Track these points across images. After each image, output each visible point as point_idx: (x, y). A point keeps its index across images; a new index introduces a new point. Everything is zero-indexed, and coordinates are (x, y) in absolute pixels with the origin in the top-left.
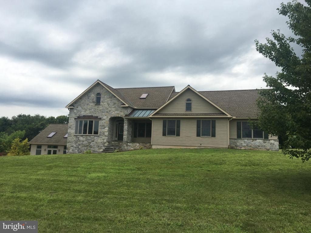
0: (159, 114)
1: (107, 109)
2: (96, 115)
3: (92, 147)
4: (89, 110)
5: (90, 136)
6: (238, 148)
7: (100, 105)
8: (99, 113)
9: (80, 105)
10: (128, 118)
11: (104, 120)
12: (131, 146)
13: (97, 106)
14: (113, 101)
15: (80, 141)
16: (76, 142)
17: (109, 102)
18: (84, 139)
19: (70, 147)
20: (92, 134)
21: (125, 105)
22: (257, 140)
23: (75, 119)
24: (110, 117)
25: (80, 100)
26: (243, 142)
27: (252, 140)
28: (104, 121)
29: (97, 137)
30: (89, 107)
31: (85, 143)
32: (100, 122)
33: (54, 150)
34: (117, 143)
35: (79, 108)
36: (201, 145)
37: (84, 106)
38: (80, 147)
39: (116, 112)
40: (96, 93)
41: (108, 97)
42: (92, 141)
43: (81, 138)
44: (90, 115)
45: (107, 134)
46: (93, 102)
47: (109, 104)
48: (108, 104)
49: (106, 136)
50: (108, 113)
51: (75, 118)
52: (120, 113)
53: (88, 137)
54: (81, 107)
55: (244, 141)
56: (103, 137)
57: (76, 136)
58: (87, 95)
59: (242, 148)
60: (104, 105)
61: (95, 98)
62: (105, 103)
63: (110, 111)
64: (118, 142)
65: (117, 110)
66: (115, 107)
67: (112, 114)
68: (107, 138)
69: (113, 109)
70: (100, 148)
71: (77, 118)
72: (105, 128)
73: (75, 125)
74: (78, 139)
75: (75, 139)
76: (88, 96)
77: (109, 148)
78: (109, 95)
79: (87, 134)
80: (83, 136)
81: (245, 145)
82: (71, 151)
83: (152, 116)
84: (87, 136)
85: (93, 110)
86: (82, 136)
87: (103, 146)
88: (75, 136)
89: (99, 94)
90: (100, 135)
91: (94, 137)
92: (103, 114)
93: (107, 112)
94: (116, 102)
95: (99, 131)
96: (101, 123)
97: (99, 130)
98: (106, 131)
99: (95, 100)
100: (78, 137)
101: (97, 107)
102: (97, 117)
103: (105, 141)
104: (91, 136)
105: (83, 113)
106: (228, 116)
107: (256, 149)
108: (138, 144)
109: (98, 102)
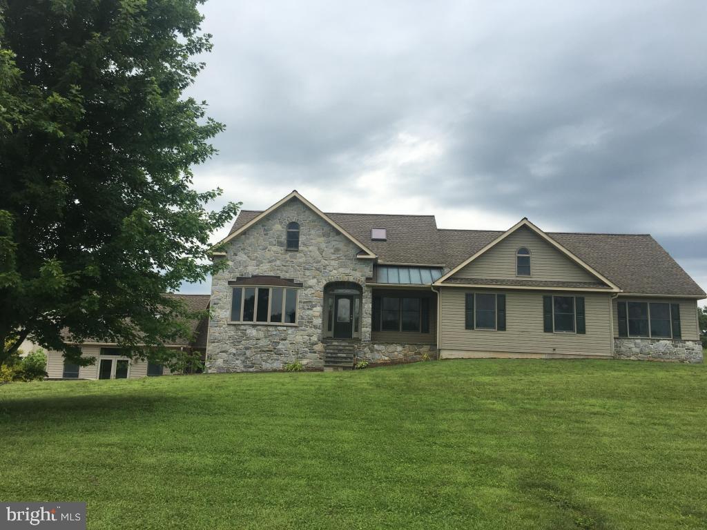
0: (457, 279)
1: (319, 262)
2: (288, 276)
3: (281, 354)
4: (270, 262)
5: (276, 326)
6: (623, 357)
7: (297, 251)
8: (296, 270)
9: (243, 249)
10: (372, 286)
11: (311, 287)
12: (383, 352)
13: (290, 254)
14: (334, 243)
15: (248, 339)
16: (236, 342)
17: (323, 246)
18: (261, 334)
19: (218, 354)
20: (280, 321)
21: (367, 254)
22: (661, 341)
23: (230, 283)
24: (325, 283)
25: (243, 236)
26: (632, 345)
27: (650, 341)
28: (309, 291)
29: (294, 329)
30: (268, 255)
31: (263, 343)
32: (299, 292)
33: (118, 361)
34: (347, 344)
35: (242, 257)
36: (554, 350)
37: (255, 251)
38: (248, 353)
39: (341, 270)
40: (288, 223)
41: (320, 232)
42: (282, 340)
43: (252, 332)
44: (272, 274)
45: (318, 321)
46: (280, 244)
47: (321, 251)
48: (319, 249)
49: (315, 327)
50: (321, 272)
51: (231, 280)
52: (353, 273)
53: (271, 329)
54: (245, 254)
55: (635, 344)
56: (311, 331)
57: (234, 325)
58: (263, 226)
59: (632, 358)
60: (310, 251)
61: (285, 234)
62: (311, 248)
63: (325, 267)
64: (349, 343)
65: (343, 265)
66: (339, 258)
67: (332, 273)
68: (319, 331)
69: (334, 263)
70: (301, 356)
71: (235, 280)
72: (315, 309)
73: (230, 299)
74: (245, 334)
75: (233, 333)
76: (266, 228)
77: (334, 356)
78: (323, 230)
79: (255, 322)
80: (259, 327)
81: (638, 350)
82: (220, 362)
83: (442, 283)
84: (269, 325)
85: (278, 263)
86: (254, 326)
87: (310, 352)
88: (232, 328)
89: (294, 225)
90: (301, 324)
91: (285, 328)
92: (308, 273)
93: (317, 269)
94: (341, 245)
95: (297, 316)
96: (301, 294)
97: (298, 313)
98: (318, 314)
99: (284, 238)
100: (242, 327)
101: (291, 257)
102: (291, 281)
103: (315, 339)
104: (279, 326)
105: (252, 270)
106: (612, 288)
107: (659, 359)
108: (399, 348)
109: (292, 242)
